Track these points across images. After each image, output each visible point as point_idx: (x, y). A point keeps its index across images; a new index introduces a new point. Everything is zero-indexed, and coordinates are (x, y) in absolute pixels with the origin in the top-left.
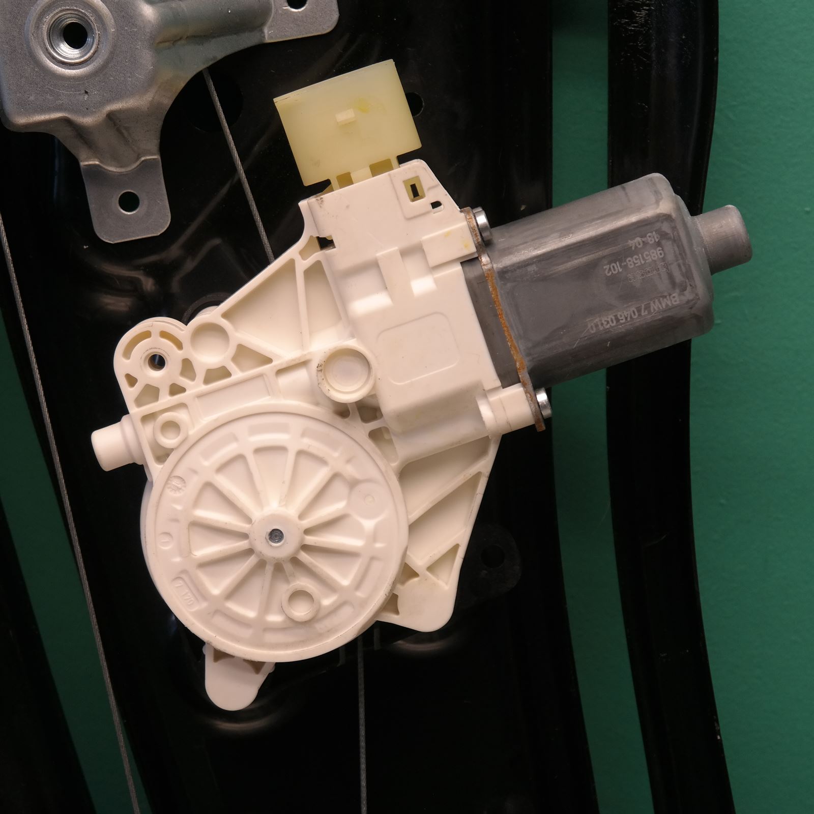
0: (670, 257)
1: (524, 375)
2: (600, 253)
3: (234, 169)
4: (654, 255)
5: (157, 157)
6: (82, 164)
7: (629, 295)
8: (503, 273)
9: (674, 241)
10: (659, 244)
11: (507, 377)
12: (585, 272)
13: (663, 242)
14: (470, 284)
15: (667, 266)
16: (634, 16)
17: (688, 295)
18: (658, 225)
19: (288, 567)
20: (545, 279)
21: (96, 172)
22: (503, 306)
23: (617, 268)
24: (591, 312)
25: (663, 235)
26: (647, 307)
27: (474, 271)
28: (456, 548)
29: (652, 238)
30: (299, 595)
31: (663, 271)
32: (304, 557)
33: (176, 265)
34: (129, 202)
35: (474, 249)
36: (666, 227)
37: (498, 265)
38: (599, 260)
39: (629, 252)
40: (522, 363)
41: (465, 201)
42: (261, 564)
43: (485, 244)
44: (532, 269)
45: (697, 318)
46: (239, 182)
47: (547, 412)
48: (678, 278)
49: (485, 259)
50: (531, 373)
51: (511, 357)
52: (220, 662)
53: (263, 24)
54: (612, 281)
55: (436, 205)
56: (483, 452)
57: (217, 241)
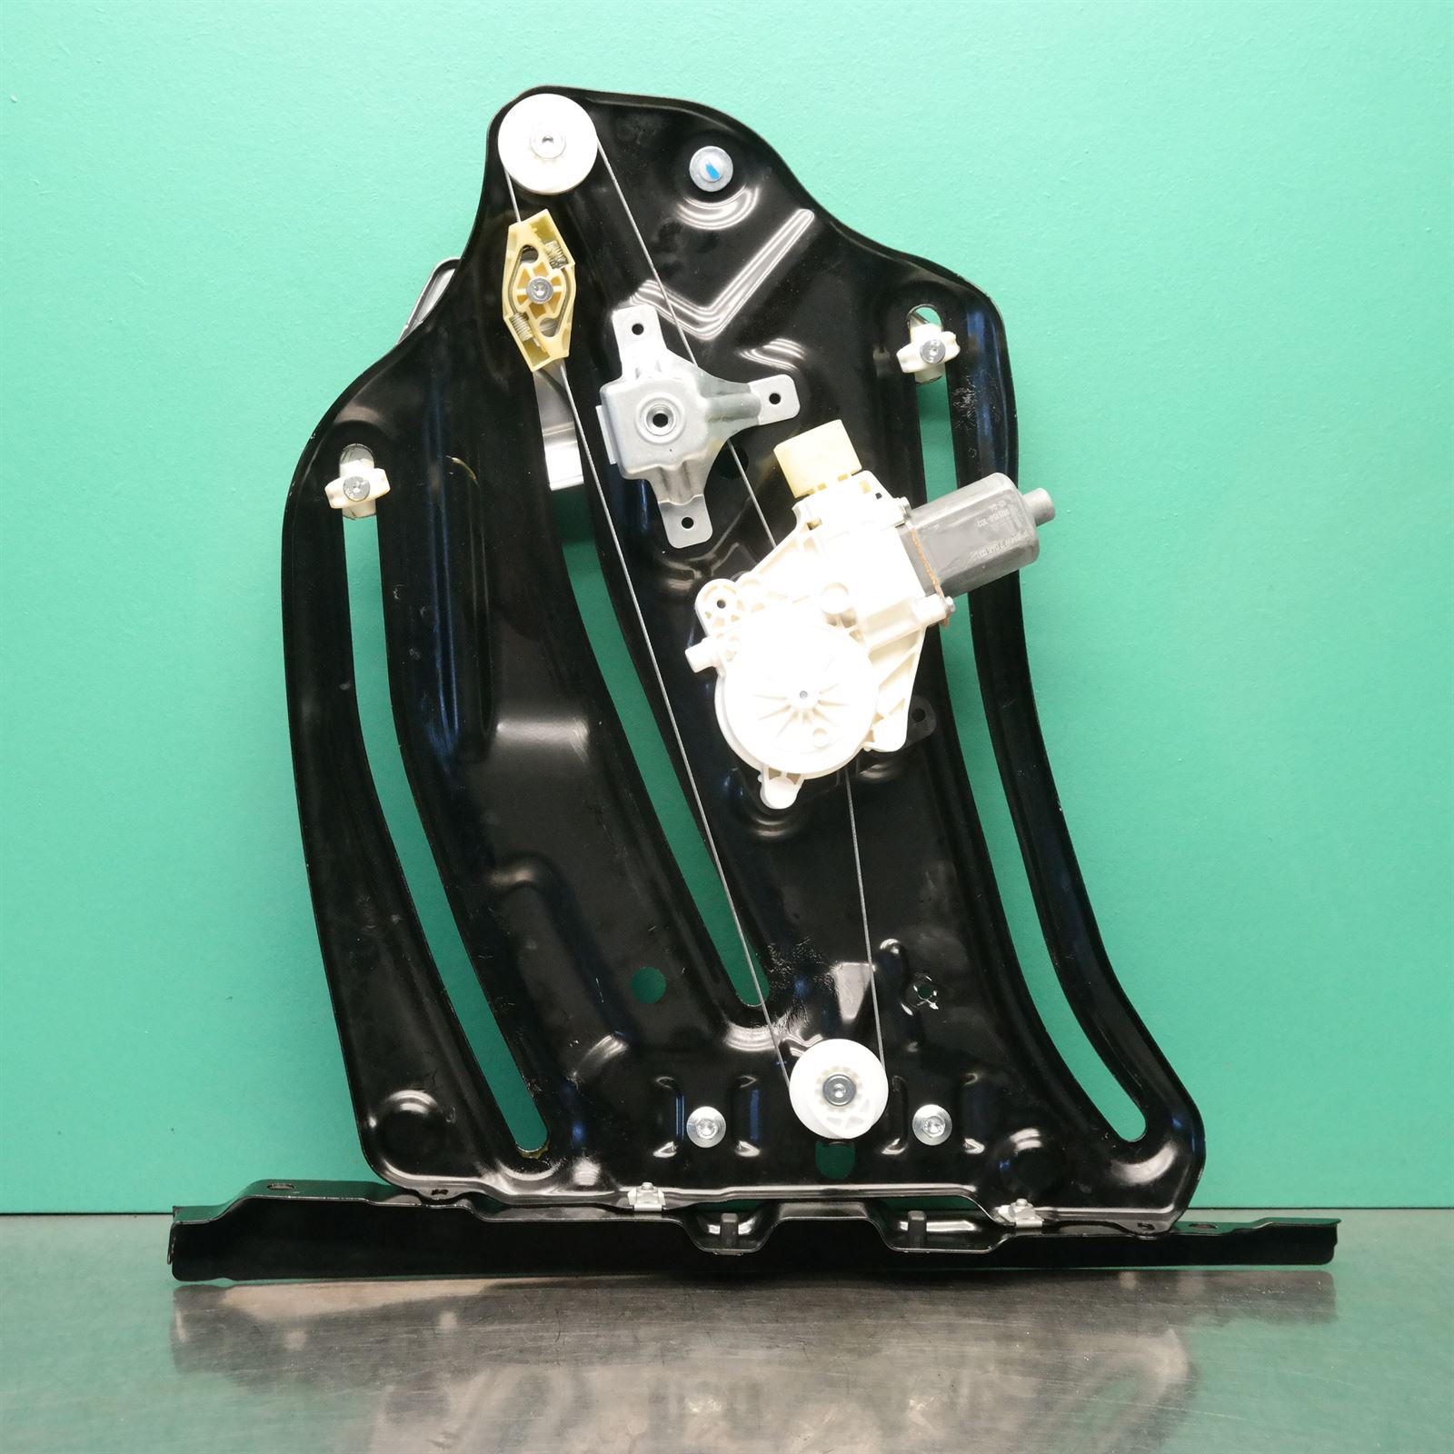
0: (1014, 514)
1: (939, 589)
2: (975, 515)
3: (749, 494)
4: (1005, 513)
5: (702, 495)
6: (659, 503)
7: (993, 537)
8: (920, 530)
9: (1014, 504)
10: (1006, 507)
11: (930, 590)
12: (967, 526)
13: (1009, 506)
14: (901, 537)
15: (1012, 519)
16: (963, 400)
17: (1026, 535)
18: (1004, 497)
19: (811, 714)
20: (944, 532)
21: (668, 507)
22: (922, 549)
23: (984, 522)
24: (972, 549)
25: (1008, 502)
26: (1004, 543)
27: (904, 531)
28: (904, 700)
29: (1002, 503)
30: (818, 731)
31: (1010, 522)
32: (819, 708)
33: (712, 562)
34: (688, 523)
35: (902, 518)
36: (1009, 497)
37: (918, 526)
38: (974, 518)
39: (991, 512)
40: (937, 582)
41: (895, 493)
42: (795, 715)
43: (907, 517)
44: (937, 526)
45: (1031, 547)
46: (752, 501)
47: (953, 610)
48: (1019, 525)
49: (908, 523)
50: (943, 586)
51: (930, 578)
52: (774, 779)
53: (757, 414)
54: (982, 529)
55: (879, 496)
56: (913, 643)
57: (736, 545)
